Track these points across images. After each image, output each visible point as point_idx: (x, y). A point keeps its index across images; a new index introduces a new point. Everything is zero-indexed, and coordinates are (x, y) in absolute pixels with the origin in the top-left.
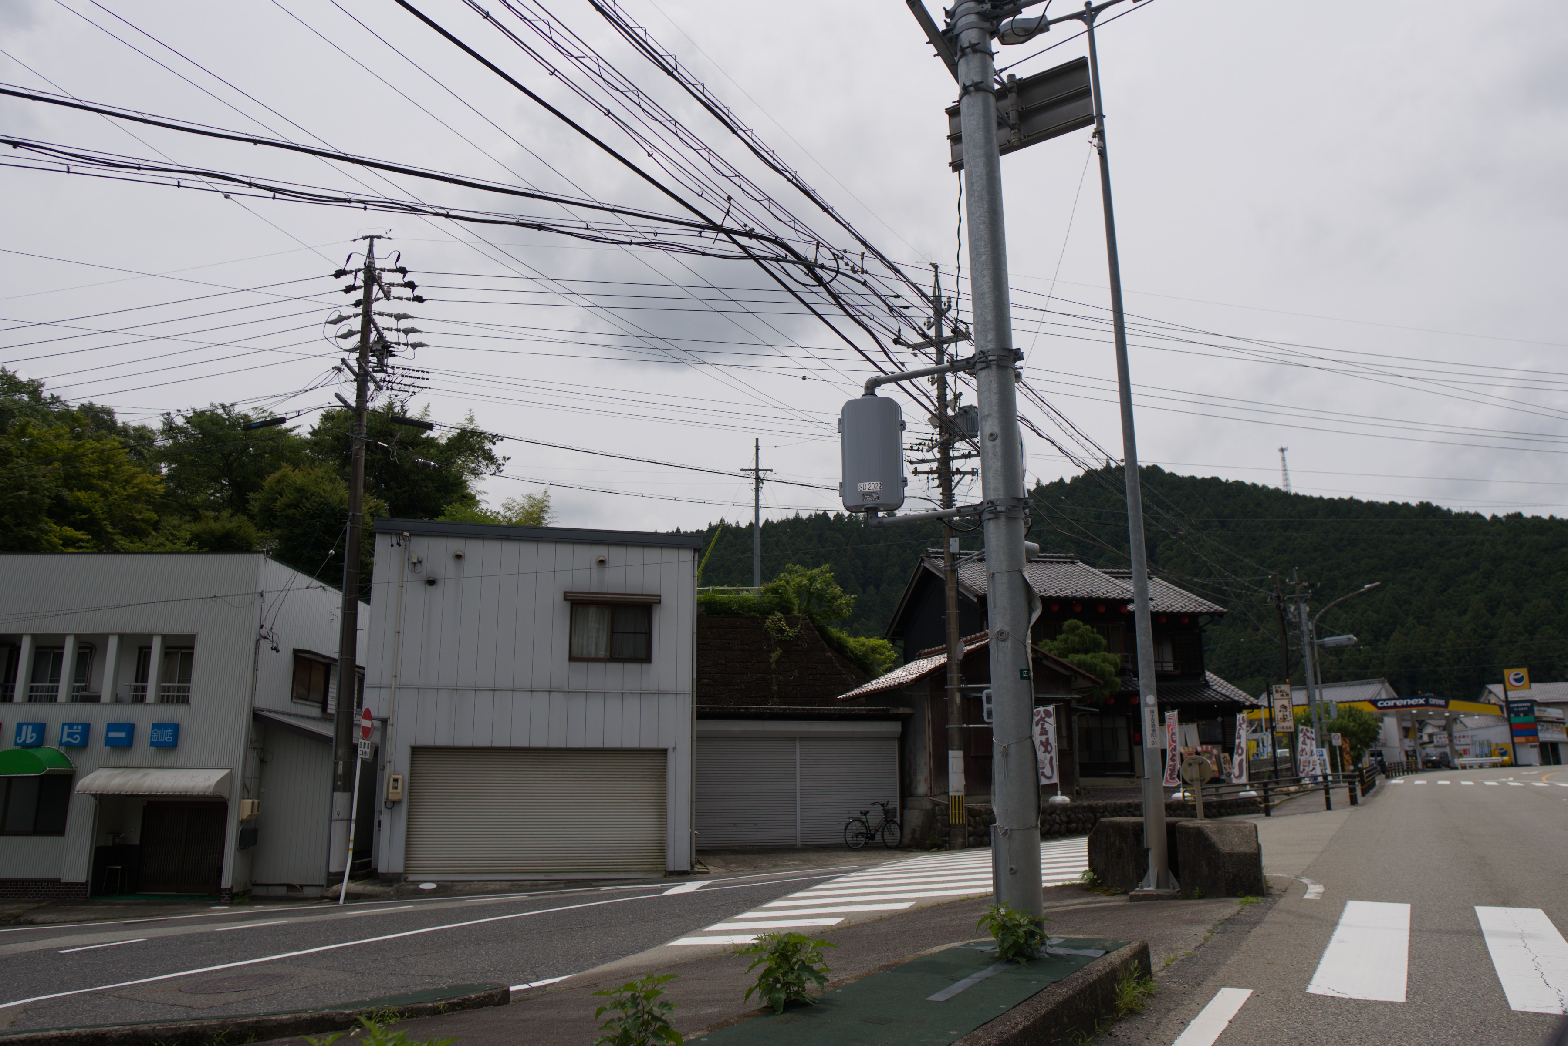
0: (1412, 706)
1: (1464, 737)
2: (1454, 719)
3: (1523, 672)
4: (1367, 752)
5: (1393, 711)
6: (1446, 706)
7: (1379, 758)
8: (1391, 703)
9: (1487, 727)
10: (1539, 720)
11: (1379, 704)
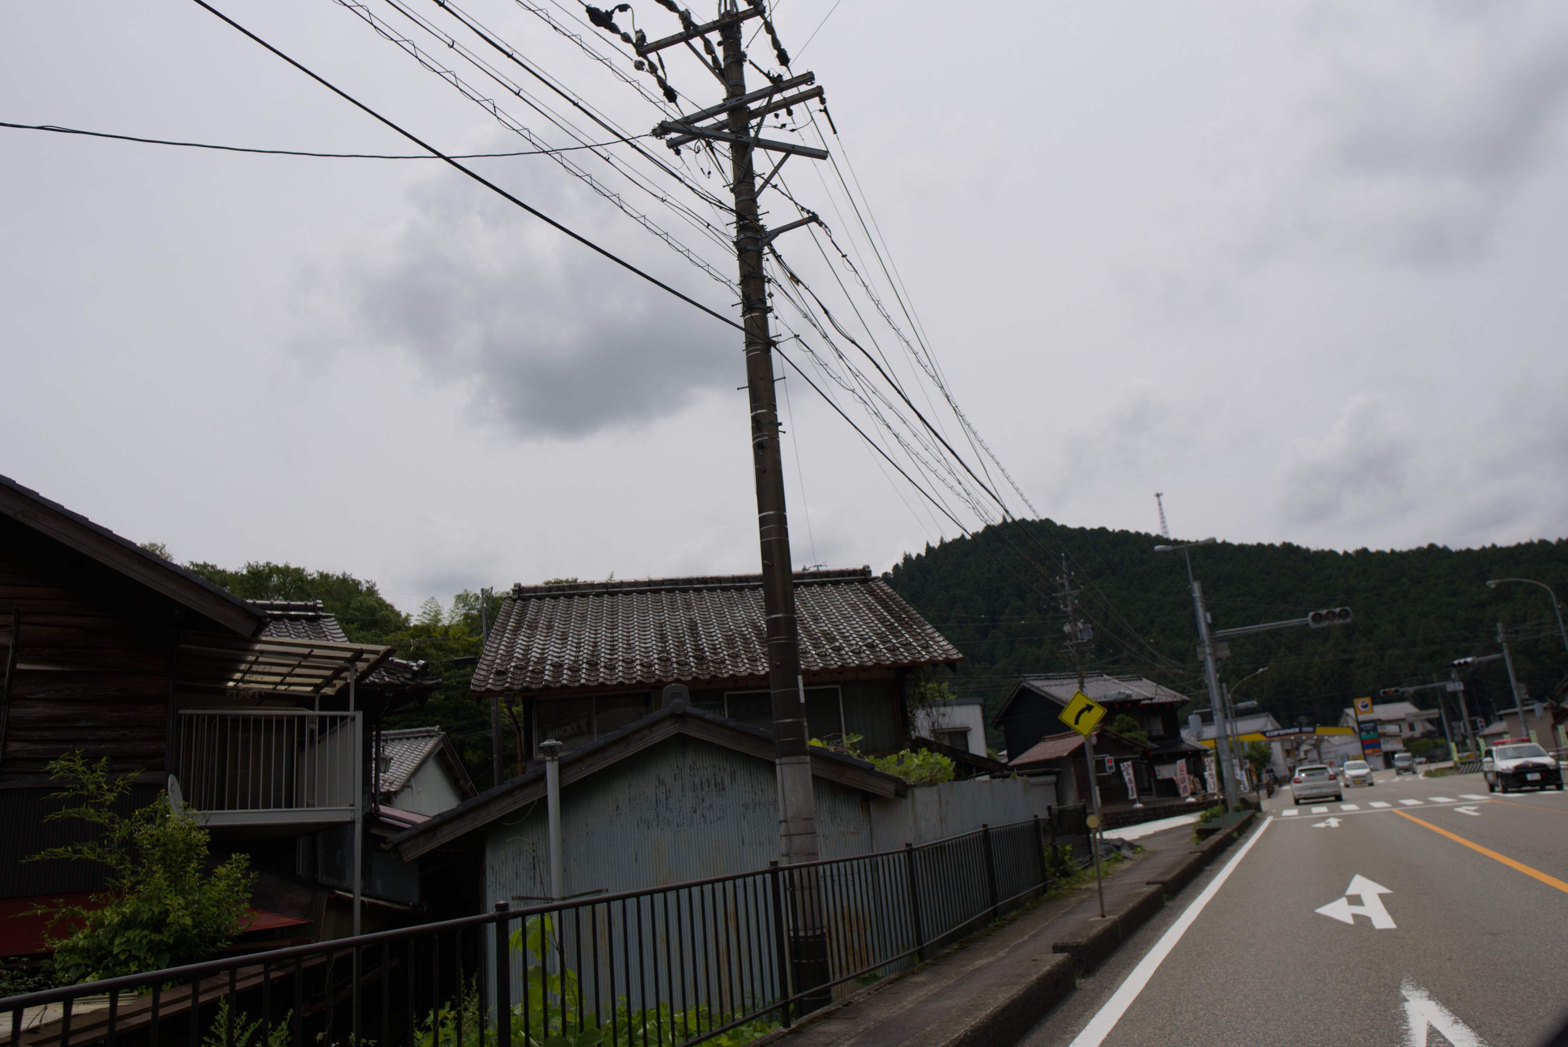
0: (1290, 734)
3: (1367, 700)
4: (1264, 771)
5: (1278, 738)
6: (1314, 732)
7: (1272, 774)
8: (1276, 733)
9: (1347, 743)
10: (1384, 735)
11: (1268, 734)
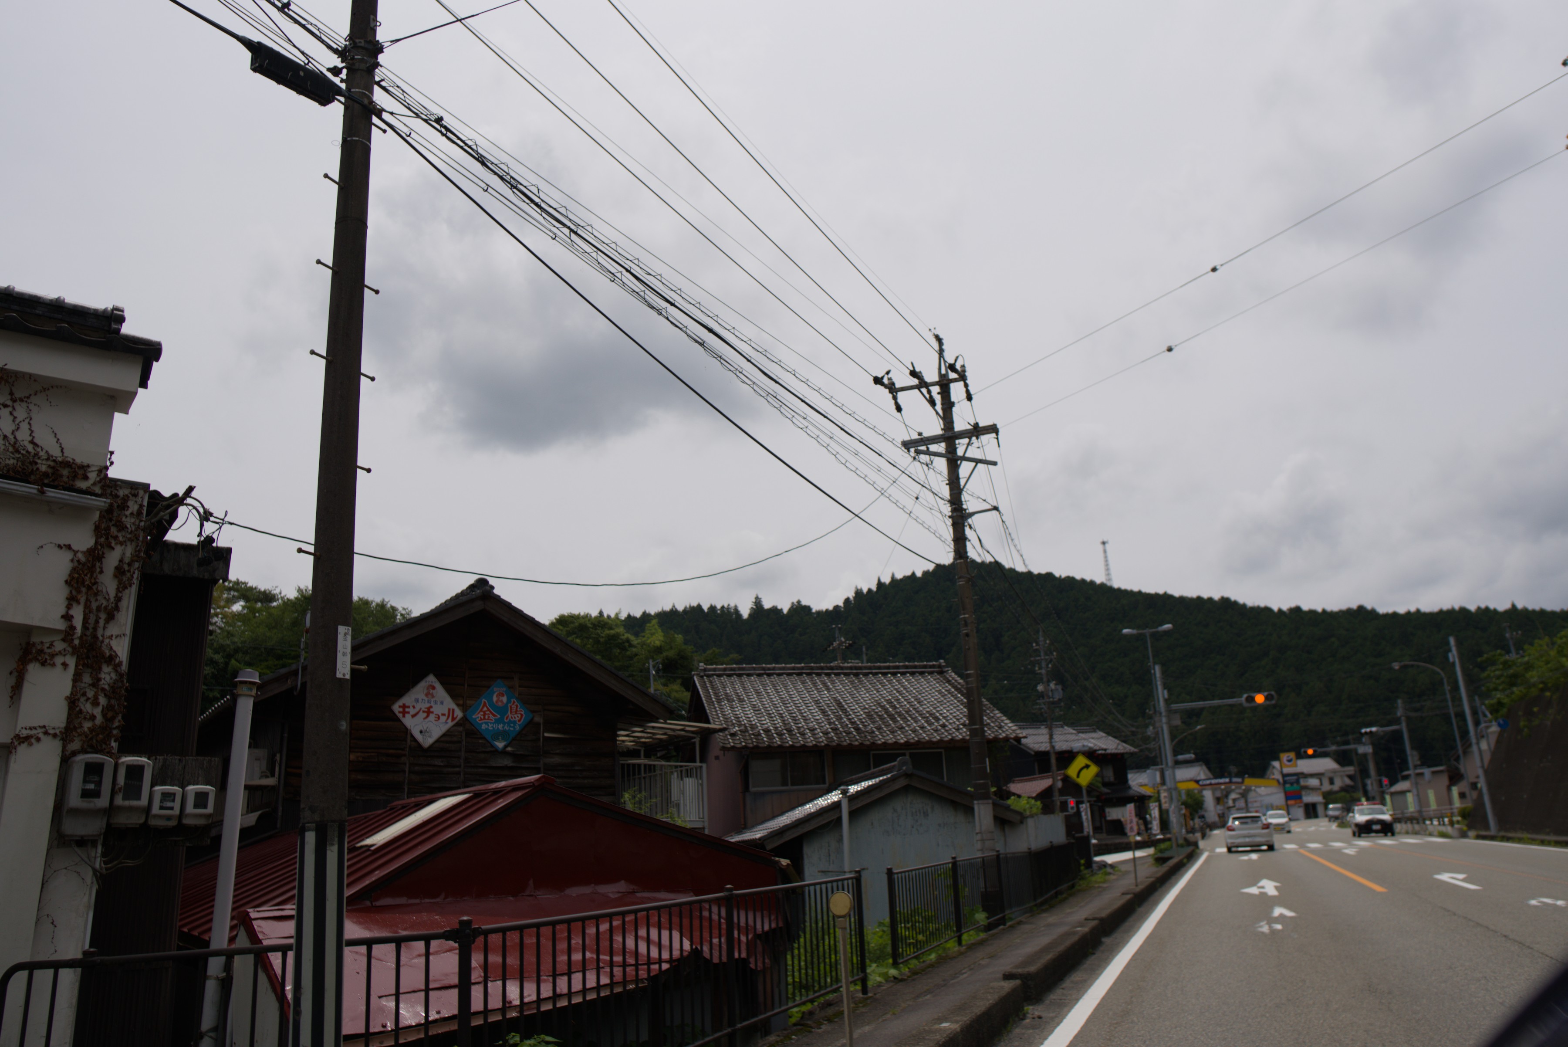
0: (1221, 784)
1: (1256, 801)
2: (1248, 790)
3: (1291, 755)
5: (1210, 787)
6: (1242, 783)
8: (1208, 782)
9: (1272, 794)
11: (1201, 783)
